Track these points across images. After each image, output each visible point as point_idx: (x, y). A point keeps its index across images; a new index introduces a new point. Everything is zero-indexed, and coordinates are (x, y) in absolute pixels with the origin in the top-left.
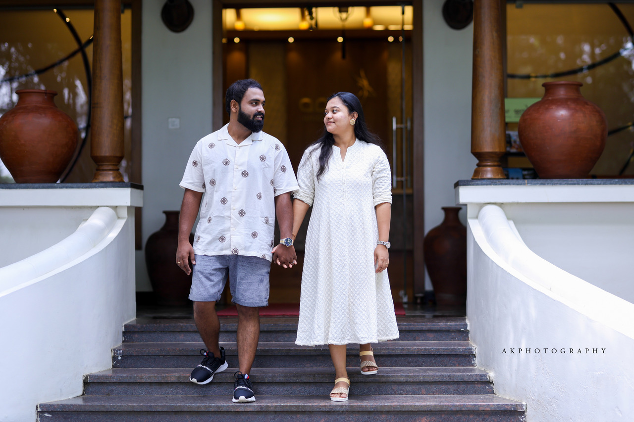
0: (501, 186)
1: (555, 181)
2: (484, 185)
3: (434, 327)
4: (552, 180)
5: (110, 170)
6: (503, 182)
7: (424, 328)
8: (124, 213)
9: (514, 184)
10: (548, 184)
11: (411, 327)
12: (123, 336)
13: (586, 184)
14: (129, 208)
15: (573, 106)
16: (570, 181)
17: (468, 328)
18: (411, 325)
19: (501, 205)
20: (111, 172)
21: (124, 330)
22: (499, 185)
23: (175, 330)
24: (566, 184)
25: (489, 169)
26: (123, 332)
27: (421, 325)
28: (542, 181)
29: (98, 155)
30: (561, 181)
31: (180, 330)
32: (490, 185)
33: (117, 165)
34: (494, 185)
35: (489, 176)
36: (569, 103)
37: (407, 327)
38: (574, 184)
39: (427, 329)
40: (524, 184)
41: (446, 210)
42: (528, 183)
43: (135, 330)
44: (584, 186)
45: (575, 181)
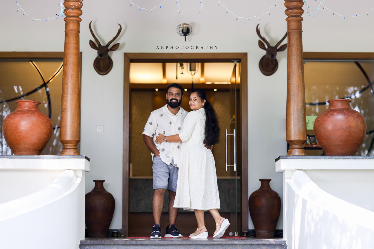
0: (305, 160)
1: (337, 157)
2: (295, 159)
3: (266, 243)
4: (335, 156)
5: (72, 148)
6: (307, 157)
7: (261, 243)
8: (80, 174)
9: (313, 158)
10: (333, 158)
11: (253, 242)
12: (79, 247)
13: (355, 159)
14: (83, 171)
15: (347, 113)
16: (345, 157)
17: (287, 244)
18: (252, 242)
19: (305, 171)
20: (72, 150)
21: (80, 244)
22: (304, 159)
23: (111, 244)
24: (343, 159)
25: (297, 150)
26: (79, 245)
27: (259, 242)
28: (329, 157)
29: (65, 139)
30: (340, 157)
31: (114, 244)
32: (299, 159)
33: (76, 146)
34: (301, 159)
35: (297, 154)
36: (344, 111)
37: (250, 243)
38: (348, 159)
39: (262, 244)
40: (319, 159)
41: (262, 180)
42: (321, 158)
43: (87, 244)
44: (354, 160)
45: (348, 157)
